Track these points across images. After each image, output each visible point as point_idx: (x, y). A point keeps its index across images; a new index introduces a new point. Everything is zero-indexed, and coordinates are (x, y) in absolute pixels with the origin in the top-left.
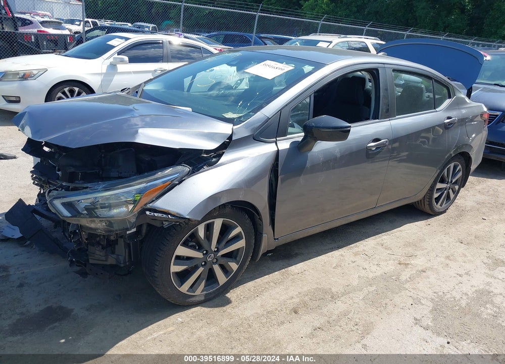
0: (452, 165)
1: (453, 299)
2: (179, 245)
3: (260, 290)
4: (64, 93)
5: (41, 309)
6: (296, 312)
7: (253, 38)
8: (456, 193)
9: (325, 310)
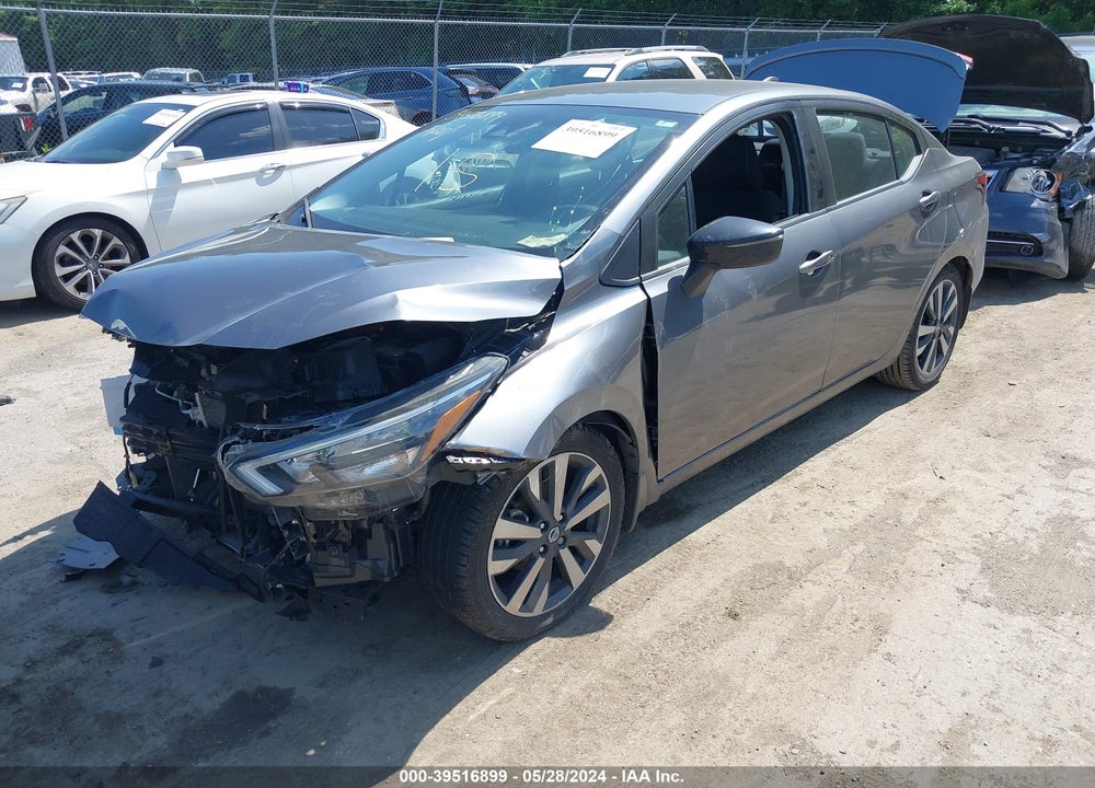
0: (940, 287)
1: (1012, 543)
2: (499, 519)
3: (648, 587)
4: (71, 245)
5: (222, 701)
6: (735, 616)
7: (435, 75)
8: (952, 341)
9: (788, 603)
